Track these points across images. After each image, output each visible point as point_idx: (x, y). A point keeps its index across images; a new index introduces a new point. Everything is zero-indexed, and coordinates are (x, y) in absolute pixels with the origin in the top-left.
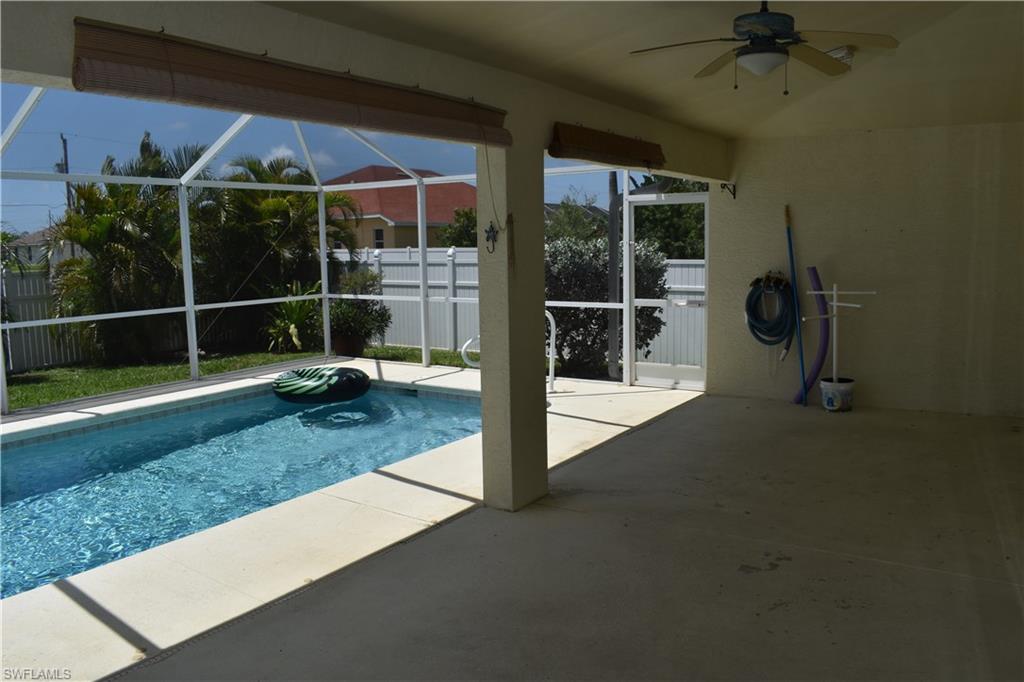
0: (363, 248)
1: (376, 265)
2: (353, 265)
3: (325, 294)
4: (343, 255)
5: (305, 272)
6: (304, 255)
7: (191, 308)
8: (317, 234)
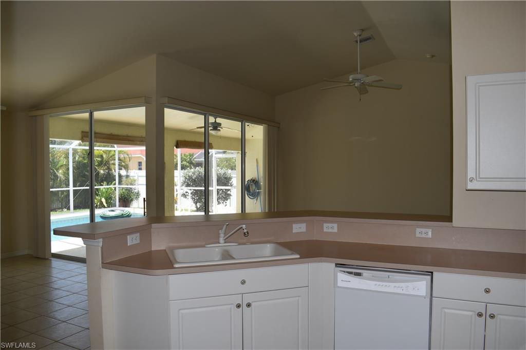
0: (132, 170)
1: (136, 176)
2: (127, 176)
3: (117, 186)
4: (123, 172)
5: (109, 179)
6: (108, 172)
7: (71, 188)
8: (114, 164)
